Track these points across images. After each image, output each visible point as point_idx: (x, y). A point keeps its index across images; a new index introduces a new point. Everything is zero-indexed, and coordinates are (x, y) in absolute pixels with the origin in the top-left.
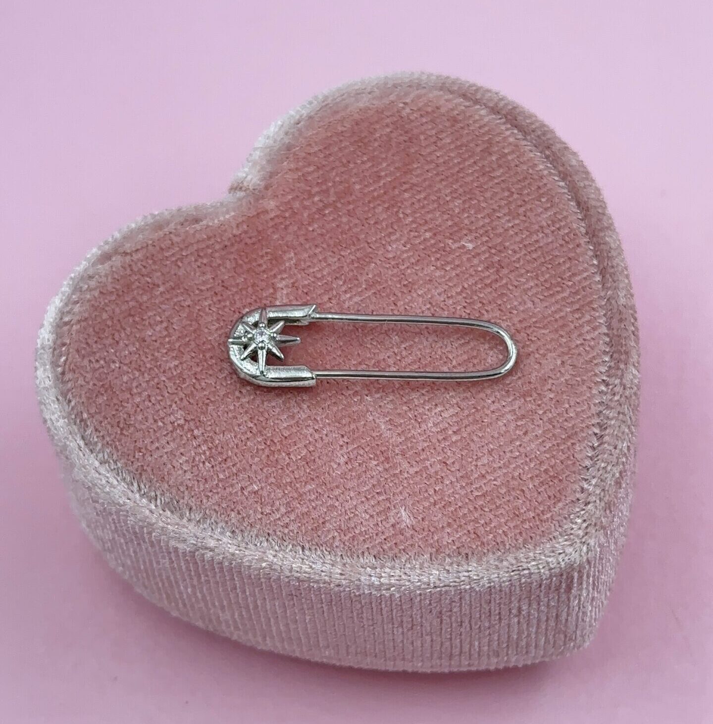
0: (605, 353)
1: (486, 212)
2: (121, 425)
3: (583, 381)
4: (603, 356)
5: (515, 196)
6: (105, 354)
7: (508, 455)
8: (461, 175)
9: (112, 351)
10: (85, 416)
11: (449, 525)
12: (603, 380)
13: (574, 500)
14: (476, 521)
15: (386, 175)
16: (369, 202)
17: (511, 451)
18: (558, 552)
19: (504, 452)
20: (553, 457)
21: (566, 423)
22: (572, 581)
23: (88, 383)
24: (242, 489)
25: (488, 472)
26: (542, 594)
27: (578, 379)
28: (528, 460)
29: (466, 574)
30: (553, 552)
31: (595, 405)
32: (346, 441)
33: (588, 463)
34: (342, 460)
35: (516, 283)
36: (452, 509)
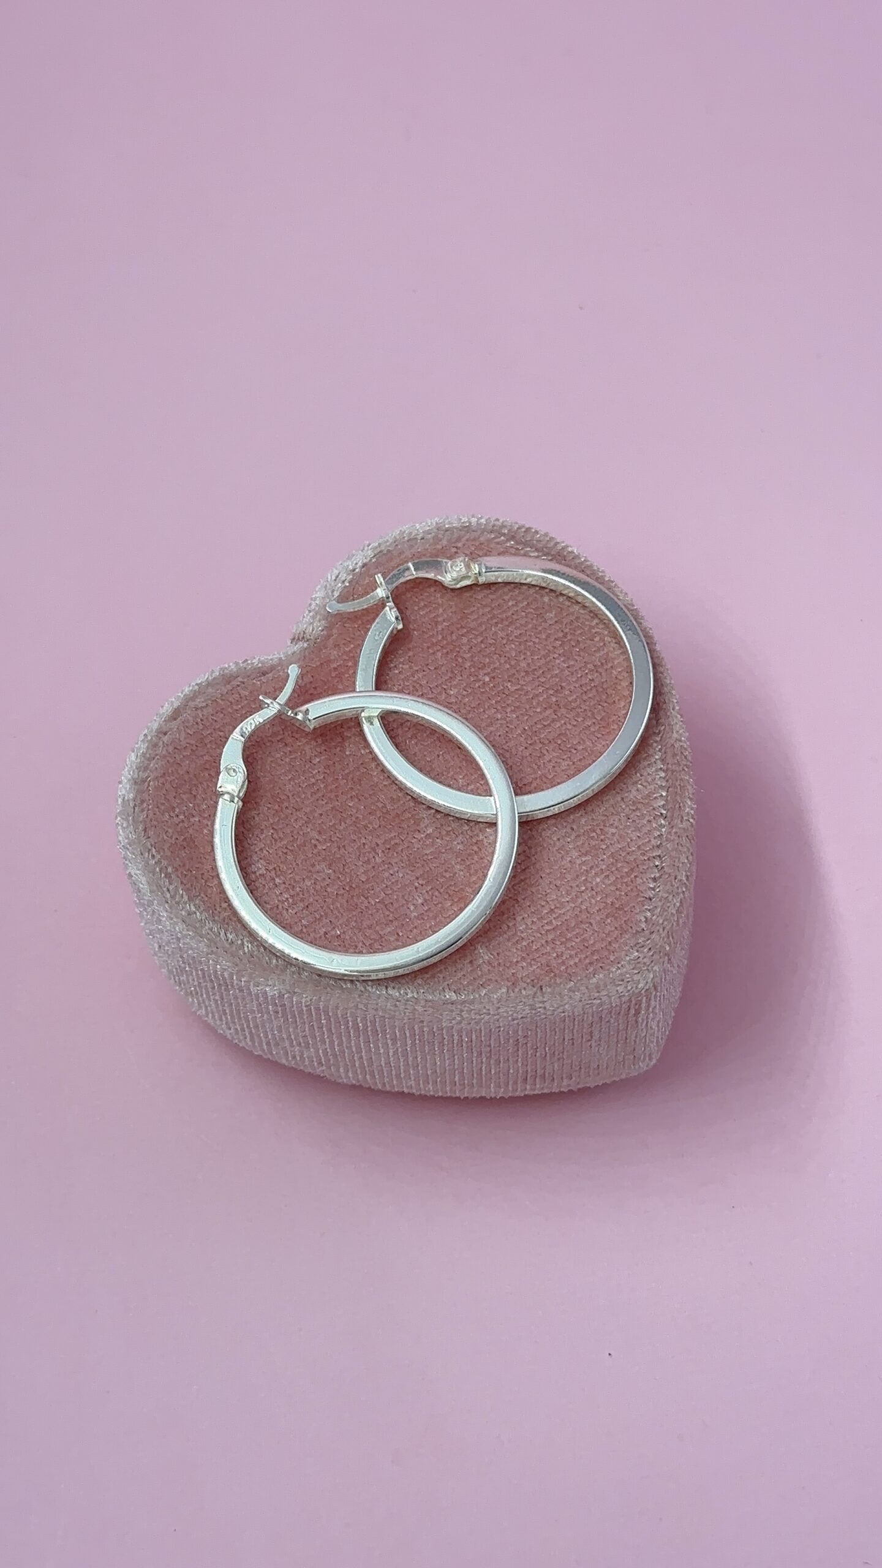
0: (661, 787)
1: (543, 653)
2: (205, 877)
3: (643, 814)
4: (660, 791)
5: (569, 637)
6: (185, 808)
7: (577, 889)
8: (515, 617)
9: (191, 805)
10: (170, 870)
11: (523, 958)
12: (662, 814)
13: (638, 929)
14: (549, 954)
15: (444, 621)
16: (428, 648)
17: (577, 886)
18: (626, 980)
19: (571, 887)
20: (617, 889)
21: (628, 857)
22: (640, 1007)
23: (171, 838)
24: (326, 933)
25: (556, 908)
26: (612, 1021)
27: (639, 814)
28: (594, 893)
29: (541, 1005)
30: (623, 980)
31: (655, 838)
32: (420, 882)
33: (651, 894)
34: (420, 901)
35: (575, 723)
36: (524, 943)
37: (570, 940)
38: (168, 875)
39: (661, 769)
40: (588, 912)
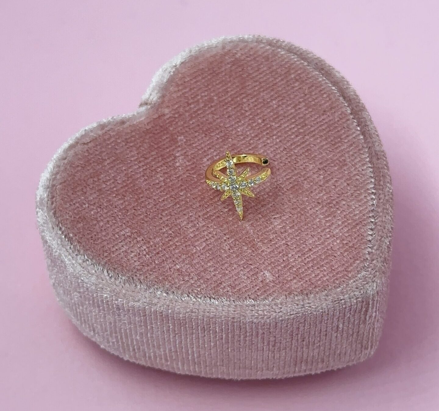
0: (371, 177)
3: (361, 193)
6: (79, 200)
8: (275, 87)
9: (83, 198)
12: (373, 193)
13: (364, 258)
14: (310, 275)
16: (223, 106)
17: (325, 235)
19: (321, 236)
20: (349, 236)
21: (354, 217)
23: (71, 217)
24: (170, 268)
25: (313, 248)
26: (351, 317)
28: (335, 238)
30: (357, 288)
31: (370, 206)
33: (370, 238)
35: (315, 143)
36: (295, 269)
37: (322, 266)
38: (70, 240)
39: (369, 167)
40: (333, 250)
